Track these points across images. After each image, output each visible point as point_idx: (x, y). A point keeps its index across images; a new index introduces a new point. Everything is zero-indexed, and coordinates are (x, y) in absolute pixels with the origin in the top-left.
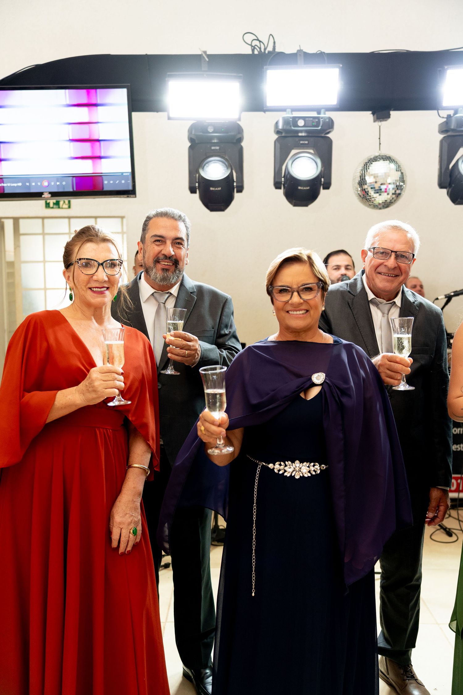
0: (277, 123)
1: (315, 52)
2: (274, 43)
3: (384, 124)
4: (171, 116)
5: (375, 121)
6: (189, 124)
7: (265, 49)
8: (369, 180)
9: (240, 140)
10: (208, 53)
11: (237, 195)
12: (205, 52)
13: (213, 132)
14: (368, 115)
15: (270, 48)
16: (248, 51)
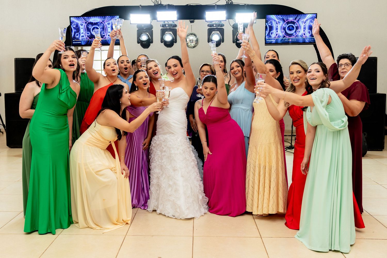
0: (161, 25)
1: (171, 4)
2: (161, 1)
3: (192, 24)
4: (131, 23)
5: (191, 23)
6: (137, 25)
7: (158, 3)
8: (188, 40)
9: (152, 28)
10: (142, 5)
11: (151, 44)
12: (140, 5)
13: (144, 27)
14: (188, 21)
15: (159, 3)
16: (153, 5)
